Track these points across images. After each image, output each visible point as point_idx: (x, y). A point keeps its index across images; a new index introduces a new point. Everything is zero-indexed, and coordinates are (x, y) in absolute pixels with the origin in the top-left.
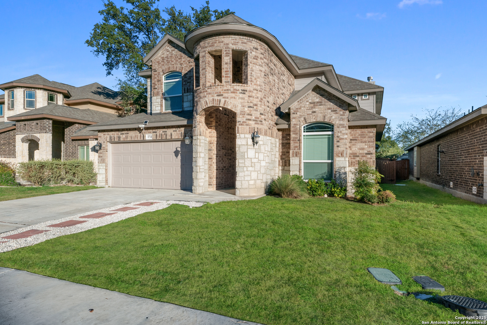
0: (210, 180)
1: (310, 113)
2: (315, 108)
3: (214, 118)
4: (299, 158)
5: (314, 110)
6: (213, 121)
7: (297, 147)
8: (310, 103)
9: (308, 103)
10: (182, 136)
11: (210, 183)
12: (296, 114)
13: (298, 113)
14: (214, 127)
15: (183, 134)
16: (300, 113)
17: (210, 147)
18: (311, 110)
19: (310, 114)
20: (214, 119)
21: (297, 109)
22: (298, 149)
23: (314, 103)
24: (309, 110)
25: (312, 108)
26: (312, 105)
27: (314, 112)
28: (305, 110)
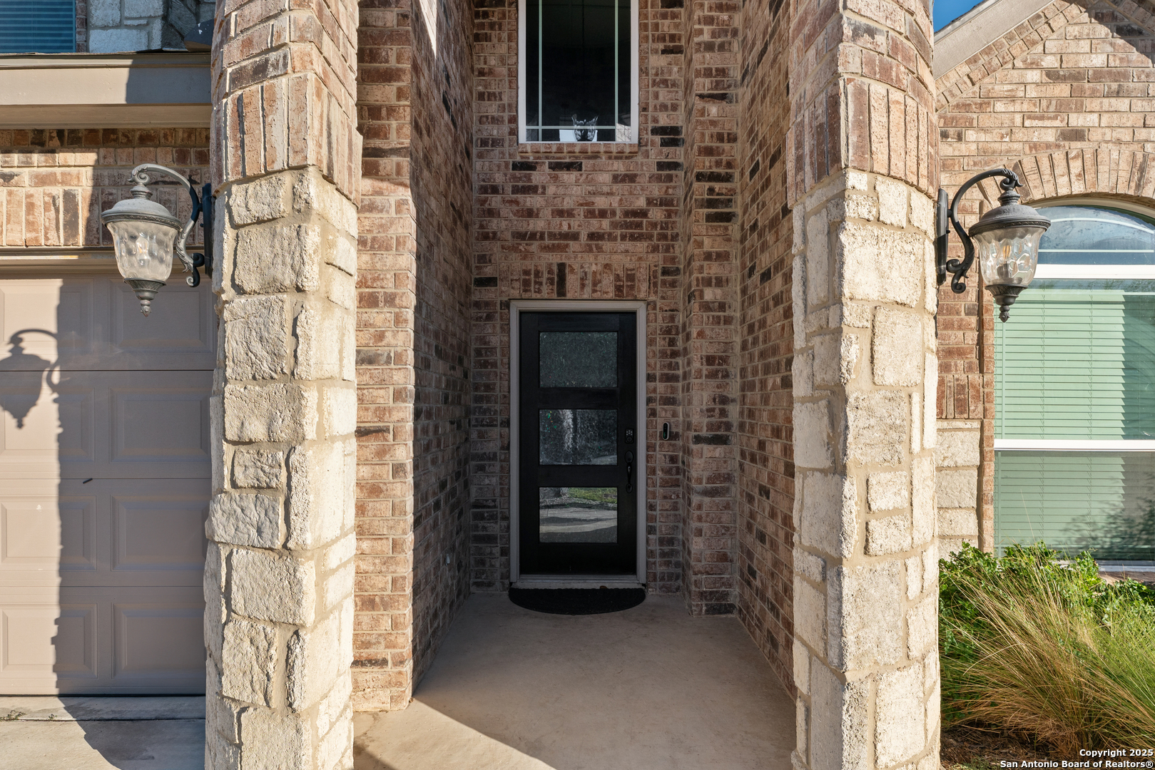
0: (366, 616)
1: (1050, 136)
2: (1080, 109)
3: (405, 82)
4: (977, 425)
5: (1077, 121)
6: (391, 111)
7: (960, 353)
8: (1053, 75)
9: (1034, 76)
10: (71, 225)
11: (367, 645)
12: (960, 138)
13: (971, 135)
14: (405, 162)
15: (83, 214)
16: (982, 137)
17: (367, 335)
18: (1057, 123)
19: (1048, 146)
20: (400, 94)
21: (966, 107)
22: (969, 369)
23: (1075, 76)
24: (1042, 118)
25: (1062, 107)
26: (1063, 90)
27: (1077, 135)
28: (1018, 119)
